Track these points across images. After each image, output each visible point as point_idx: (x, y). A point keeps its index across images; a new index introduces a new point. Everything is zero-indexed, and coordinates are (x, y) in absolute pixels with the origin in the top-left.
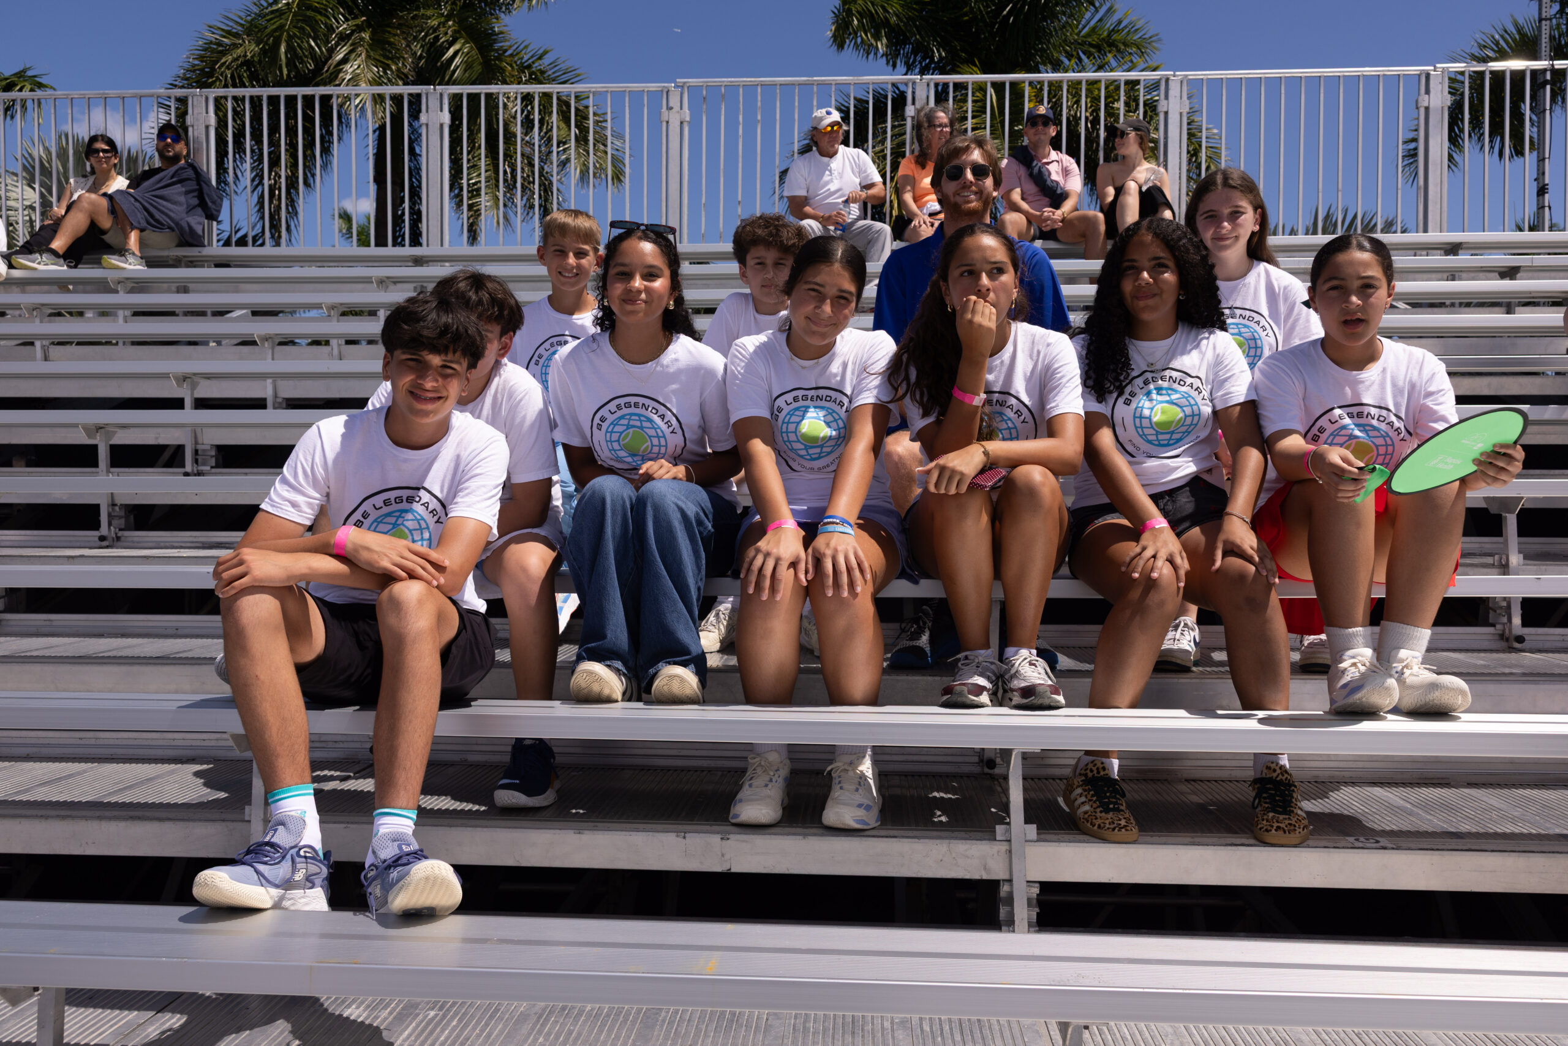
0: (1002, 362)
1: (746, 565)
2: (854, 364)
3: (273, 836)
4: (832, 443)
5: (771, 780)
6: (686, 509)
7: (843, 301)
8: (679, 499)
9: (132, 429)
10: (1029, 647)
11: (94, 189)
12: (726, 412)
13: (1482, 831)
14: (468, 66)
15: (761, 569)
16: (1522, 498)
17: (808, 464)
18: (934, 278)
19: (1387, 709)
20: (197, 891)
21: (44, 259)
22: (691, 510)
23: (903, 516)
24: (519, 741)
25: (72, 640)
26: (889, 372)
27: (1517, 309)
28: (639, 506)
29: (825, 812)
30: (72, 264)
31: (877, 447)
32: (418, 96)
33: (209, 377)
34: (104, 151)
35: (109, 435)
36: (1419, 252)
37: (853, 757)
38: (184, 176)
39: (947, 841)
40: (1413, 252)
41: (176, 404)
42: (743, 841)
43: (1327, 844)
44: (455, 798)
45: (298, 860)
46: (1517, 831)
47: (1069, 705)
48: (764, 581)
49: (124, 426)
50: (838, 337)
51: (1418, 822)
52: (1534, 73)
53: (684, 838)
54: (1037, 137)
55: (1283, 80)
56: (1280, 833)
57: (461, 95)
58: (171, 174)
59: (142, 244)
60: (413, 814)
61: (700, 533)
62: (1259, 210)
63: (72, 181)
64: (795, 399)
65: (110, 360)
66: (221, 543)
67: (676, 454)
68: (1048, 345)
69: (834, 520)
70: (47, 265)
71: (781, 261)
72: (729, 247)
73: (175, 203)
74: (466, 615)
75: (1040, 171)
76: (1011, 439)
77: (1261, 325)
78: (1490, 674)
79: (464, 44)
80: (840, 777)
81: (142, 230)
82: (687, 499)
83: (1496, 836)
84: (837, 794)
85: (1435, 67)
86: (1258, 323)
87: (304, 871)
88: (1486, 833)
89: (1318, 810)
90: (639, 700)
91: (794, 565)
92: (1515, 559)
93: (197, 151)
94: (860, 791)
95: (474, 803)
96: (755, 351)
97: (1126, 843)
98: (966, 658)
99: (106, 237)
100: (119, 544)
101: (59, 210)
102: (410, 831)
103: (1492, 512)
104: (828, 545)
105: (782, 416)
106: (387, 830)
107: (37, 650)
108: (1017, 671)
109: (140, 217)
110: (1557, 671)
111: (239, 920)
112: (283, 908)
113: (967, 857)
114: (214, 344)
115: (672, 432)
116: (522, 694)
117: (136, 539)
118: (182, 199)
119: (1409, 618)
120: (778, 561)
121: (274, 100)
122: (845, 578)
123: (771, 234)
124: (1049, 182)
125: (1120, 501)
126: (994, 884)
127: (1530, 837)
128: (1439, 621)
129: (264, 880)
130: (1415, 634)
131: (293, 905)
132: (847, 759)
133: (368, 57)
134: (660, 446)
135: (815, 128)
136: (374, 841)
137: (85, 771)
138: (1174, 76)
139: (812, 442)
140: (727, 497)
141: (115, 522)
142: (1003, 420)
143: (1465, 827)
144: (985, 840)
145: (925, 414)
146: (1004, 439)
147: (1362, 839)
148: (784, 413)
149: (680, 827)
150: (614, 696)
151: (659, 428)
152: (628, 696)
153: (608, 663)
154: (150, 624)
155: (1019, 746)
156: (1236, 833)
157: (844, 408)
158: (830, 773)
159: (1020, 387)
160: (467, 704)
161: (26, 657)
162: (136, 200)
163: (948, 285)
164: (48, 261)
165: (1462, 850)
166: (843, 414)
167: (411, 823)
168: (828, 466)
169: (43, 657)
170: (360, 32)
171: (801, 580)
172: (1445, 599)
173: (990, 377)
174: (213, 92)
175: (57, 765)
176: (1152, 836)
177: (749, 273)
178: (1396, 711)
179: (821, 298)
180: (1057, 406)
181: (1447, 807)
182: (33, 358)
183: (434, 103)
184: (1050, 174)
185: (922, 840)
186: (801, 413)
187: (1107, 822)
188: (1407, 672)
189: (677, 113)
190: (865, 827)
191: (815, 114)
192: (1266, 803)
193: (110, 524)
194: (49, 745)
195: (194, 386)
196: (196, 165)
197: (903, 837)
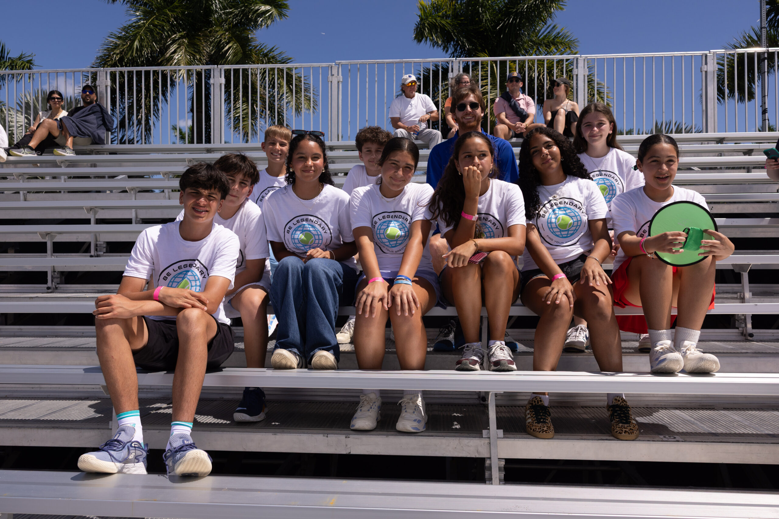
0: (486, 199)
1: (358, 300)
2: (413, 200)
3: (118, 437)
4: (402, 239)
5: (371, 408)
6: (328, 273)
7: (408, 169)
8: (325, 268)
9: (64, 234)
10: (500, 340)
11: (51, 117)
12: (350, 225)
13: (728, 432)
14: (235, 54)
15: (365, 302)
16: (750, 264)
17: (391, 249)
18: (452, 157)
19: (678, 371)
20: (80, 465)
21: (26, 151)
22: (331, 273)
23: (438, 275)
24: (247, 388)
25: (31, 338)
26: (430, 204)
27: (753, 170)
28: (305, 271)
29: (397, 424)
30: (39, 154)
31: (425, 241)
32: (209, 70)
33: (103, 208)
34: (58, 98)
35: (53, 237)
36: (703, 142)
37: (412, 396)
38: (95, 110)
39: (458, 438)
40: (700, 142)
41: (87, 222)
42: (356, 438)
43: (649, 439)
44: (216, 417)
45: (131, 448)
46: (746, 432)
47: (519, 369)
48: (366, 308)
49: (60, 233)
50: (406, 187)
51: (697, 428)
52: (759, 54)
53: (327, 437)
54: (513, 88)
55: (634, 59)
56: (627, 434)
57: (230, 70)
58: (89, 109)
59: (74, 144)
60: (191, 425)
61: (336, 285)
62: (612, 123)
63: (40, 113)
64: (384, 217)
65: (57, 200)
66: (107, 290)
67: (327, 244)
68: (509, 190)
69: (402, 278)
70: (27, 154)
71: (379, 150)
72: (353, 143)
73: (91, 124)
74: (221, 326)
75: (515, 104)
76: (491, 237)
77: (615, 179)
78: (734, 353)
79: (234, 44)
80: (405, 406)
81: (74, 137)
82: (329, 268)
83: (735, 435)
84: (404, 415)
85: (709, 51)
86: (613, 178)
87: (134, 454)
88: (730, 433)
89: (646, 422)
90: (306, 367)
91: (381, 300)
92: (748, 295)
93: (102, 98)
94: (415, 413)
95: (224, 420)
96: (364, 195)
97: (548, 439)
98: (468, 346)
99: (56, 140)
100: (57, 291)
101: (33, 127)
102: (189, 433)
103: (736, 271)
104: (398, 290)
105: (377, 226)
106: (178, 433)
107: (13, 344)
108: (493, 353)
109: (74, 130)
110: (768, 351)
111: (101, 479)
112: (123, 473)
113: (469, 446)
114: (109, 192)
115: (325, 232)
116: (249, 365)
117: (65, 288)
118: (95, 121)
119: (689, 325)
120: (373, 298)
121: (139, 73)
122: (406, 307)
123: (373, 136)
124: (519, 109)
125: (543, 268)
126: (483, 460)
127: (752, 435)
128: (705, 326)
129: (113, 459)
130: (692, 333)
131: (128, 471)
132: (409, 397)
133: (186, 50)
134: (319, 239)
135: (403, 84)
136: (170, 438)
137: (33, 404)
138: (581, 57)
139: (393, 238)
140: (351, 266)
141: (55, 280)
142: (487, 228)
143: (720, 430)
144: (477, 437)
145: (448, 226)
146: (487, 237)
147: (667, 437)
148: (378, 224)
149: (326, 431)
150: (293, 366)
151: (319, 230)
152: (300, 366)
153: (290, 349)
154: (70, 331)
155: (493, 390)
156: (604, 433)
157: (408, 222)
158: (400, 404)
159: (495, 211)
160: (220, 370)
161: (7, 347)
162: (73, 122)
163: (458, 162)
164: (27, 152)
165: (717, 442)
166: (408, 225)
167: (189, 429)
168: (400, 250)
169: (15, 347)
170: (183, 39)
171: (385, 307)
172: (707, 315)
173: (480, 206)
174: (110, 69)
175: (20, 401)
176: (561, 435)
177: (363, 156)
178: (683, 371)
179: (398, 168)
180: (512, 221)
181: (711, 420)
182: (19, 200)
183: (217, 73)
184: (520, 105)
185: (446, 438)
186: (386, 224)
187: (537, 428)
188: (688, 352)
189: (336, 77)
190: (418, 431)
191: (403, 77)
192: (617, 418)
193: (52, 281)
194: (17, 391)
195: (95, 213)
196: (100, 104)
197: (436, 436)
